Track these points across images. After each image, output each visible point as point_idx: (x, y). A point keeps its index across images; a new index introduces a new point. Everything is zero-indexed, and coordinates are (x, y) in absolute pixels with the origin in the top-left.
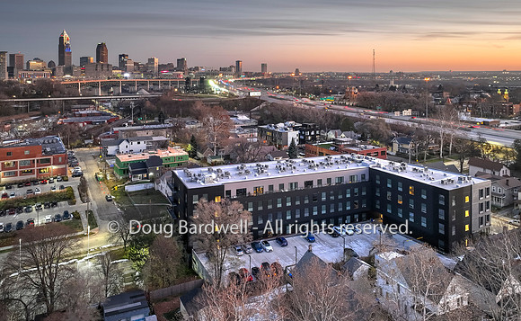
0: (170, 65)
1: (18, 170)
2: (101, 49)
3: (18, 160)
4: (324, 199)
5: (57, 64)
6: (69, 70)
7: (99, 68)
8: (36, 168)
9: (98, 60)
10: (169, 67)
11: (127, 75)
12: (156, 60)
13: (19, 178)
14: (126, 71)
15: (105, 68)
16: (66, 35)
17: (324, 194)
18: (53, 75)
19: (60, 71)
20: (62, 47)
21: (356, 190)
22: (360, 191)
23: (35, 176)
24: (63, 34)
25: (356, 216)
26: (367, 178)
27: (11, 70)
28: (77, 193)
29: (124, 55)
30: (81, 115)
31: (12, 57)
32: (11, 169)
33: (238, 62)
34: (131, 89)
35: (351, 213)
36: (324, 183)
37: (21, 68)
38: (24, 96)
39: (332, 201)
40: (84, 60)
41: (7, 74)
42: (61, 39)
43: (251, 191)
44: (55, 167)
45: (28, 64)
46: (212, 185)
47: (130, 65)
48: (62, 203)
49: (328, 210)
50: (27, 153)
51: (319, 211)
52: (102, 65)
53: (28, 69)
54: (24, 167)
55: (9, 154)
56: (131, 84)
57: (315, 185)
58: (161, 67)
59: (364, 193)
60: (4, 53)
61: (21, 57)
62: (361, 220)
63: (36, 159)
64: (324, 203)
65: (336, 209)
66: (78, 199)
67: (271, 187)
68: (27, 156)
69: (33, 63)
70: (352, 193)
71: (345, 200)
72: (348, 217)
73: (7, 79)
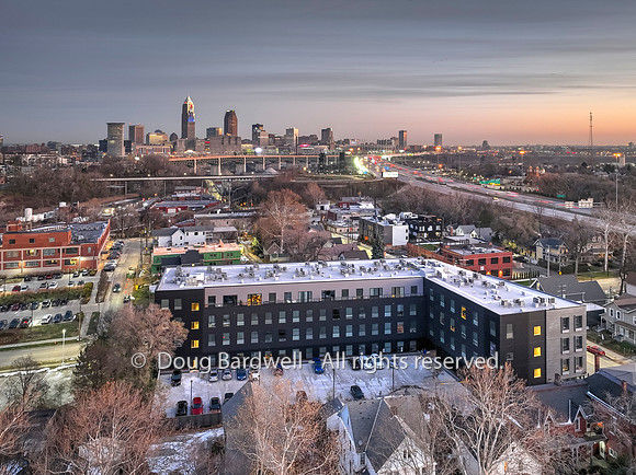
0: (313, 137)
1: (42, 260)
2: (230, 117)
3: (42, 249)
4: (349, 316)
5: (180, 136)
6: (191, 144)
7: (226, 142)
8: (61, 259)
9: (226, 131)
10: (311, 140)
11: (259, 150)
12: (296, 131)
13: (42, 270)
14: (259, 145)
15: (233, 142)
16: (190, 102)
17: (349, 310)
18: (173, 150)
19: (181, 145)
20: (186, 116)
21: (400, 308)
22: (407, 310)
23: (60, 268)
24: (186, 101)
25: (401, 344)
26: (420, 292)
27: (128, 144)
28: (95, 291)
29: (258, 126)
30: (178, 199)
31: (132, 128)
32: (33, 258)
33: (401, 133)
34: (258, 167)
35: (393, 340)
36: (353, 295)
37: (140, 142)
38: (126, 175)
39: (363, 321)
40: (212, 132)
41: (124, 149)
42: (185, 106)
43: (244, 299)
44: (83, 259)
45: (148, 136)
46: (195, 287)
47: (263, 137)
48: (74, 301)
49: (355, 332)
50: (52, 240)
51: (343, 332)
52: (230, 138)
53: (148, 144)
54: (47, 257)
55: (32, 240)
56: (258, 161)
57: (338, 296)
58: (302, 139)
59: (413, 313)
60: (121, 124)
61: (142, 129)
62: (407, 350)
63: (61, 248)
64: (349, 322)
65: (369, 330)
66: (93, 298)
67: (273, 296)
68: (52, 245)
69: (153, 136)
70: (394, 311)
71: (382, 320)
72: (388, 345)
73: (123, 154)
